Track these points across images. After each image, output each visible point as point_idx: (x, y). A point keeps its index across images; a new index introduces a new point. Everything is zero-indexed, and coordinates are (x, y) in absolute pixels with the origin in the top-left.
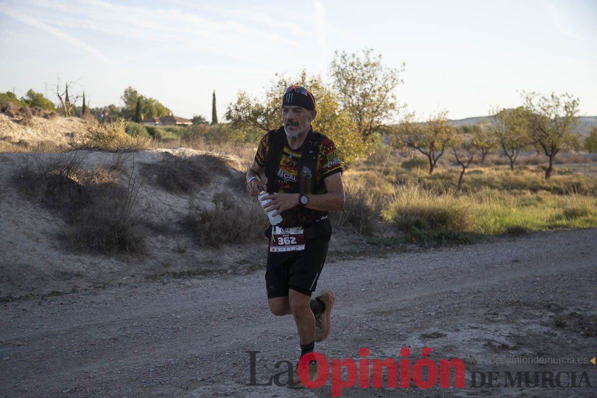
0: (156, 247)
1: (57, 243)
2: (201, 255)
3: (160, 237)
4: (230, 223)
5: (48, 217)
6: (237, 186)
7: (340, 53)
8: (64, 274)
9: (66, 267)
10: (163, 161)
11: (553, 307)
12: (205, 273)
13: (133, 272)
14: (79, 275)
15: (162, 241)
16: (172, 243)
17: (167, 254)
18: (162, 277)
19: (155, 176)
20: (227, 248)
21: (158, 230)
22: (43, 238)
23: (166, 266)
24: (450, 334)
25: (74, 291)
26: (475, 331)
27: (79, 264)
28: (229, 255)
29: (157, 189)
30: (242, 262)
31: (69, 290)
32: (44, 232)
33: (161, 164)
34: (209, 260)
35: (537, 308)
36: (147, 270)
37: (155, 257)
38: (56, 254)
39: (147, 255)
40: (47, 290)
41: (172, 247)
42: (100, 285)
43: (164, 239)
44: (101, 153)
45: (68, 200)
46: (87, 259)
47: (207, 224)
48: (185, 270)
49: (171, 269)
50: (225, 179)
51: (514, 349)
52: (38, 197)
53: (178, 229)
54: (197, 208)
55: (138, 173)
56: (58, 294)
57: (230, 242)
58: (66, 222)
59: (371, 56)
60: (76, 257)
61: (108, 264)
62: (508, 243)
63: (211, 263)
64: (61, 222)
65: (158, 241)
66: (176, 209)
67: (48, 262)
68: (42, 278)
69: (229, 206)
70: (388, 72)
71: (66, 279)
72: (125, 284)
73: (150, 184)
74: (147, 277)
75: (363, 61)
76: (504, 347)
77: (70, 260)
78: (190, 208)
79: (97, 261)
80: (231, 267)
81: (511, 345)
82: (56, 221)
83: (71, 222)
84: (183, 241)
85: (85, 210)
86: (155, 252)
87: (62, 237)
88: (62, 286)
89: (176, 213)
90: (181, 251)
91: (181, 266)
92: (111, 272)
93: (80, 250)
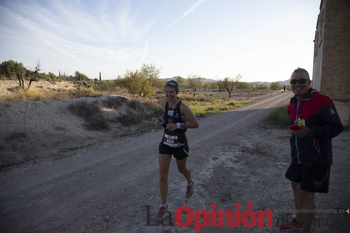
0: (112, 127)
1: (85, 128)
2: (126, 129)
3: (113, 123)
4: (132, 118)
5: (80, 119)
6: (129, 106)
7: (144, 64)
8: (89, 138)
9: (89, 135)
10: (108, 99)
11: (236, 144)
12: (128, 135)
13: (108, 136)
14: (94, 138)
15: (113, 125)
16: (116, 125)
17: (116, 129)
18: (118, 137)
19: (107, 104)
20: (131, 126)
21: (112, 121)
22: (80, 126)
23: (117, 133)
24: (219, 157)
25: (94, 144)
26: (224, 155)
27: (93, 134)
28: (132, 128)
29: (108, 108)
30: (137, 130)
31: (93, 144)
32: (80, 124)
33: (108, 100)
34: (128, 130)
35: (233, 145)
36: (112, 134)
37: (113, 130)
38: (85, 131)
39: (111, 130)
40: (86, 144)
41: (117, 126)
42: (101, 141)
43: (114, 124)
44: (90, 97)
45: (84, 114)
46: (95, 132)
47: (126, 119)
48: (122, 134)
49: (118, 134)
50: (126, 104)
51: (239, 161)
52: (76, 113)
53: (117, 120)
54: (122, 114)
55: (102, 103)
56: (89, 145)
57: (132, 124)
58: (86, 120)
59: (152, 65)
60: (91, 132)
61: (100, 134)
62: (203, 120)
63: (129, 131)
64: (84, 120)
65: (112, 125)
66: (114, 114)
67: (84, 134)
68: (84, 140)
69: (131, 113)
70: (157, 70)
71: (90, 140)
72: (108, 140)
73: (106, 107)
74: (113, 137)
75: (150, 66)
76: (237, 161)
77: (89, 133)
78: (120, 114)
79: (97, 133)
80: (135, 132)
81: (237, 160)
82: (82, 120)
83: (87, 120)
84: (119, 125)
85: (91, 117)
86: (112, 128)
87: (86, 126)
88: (90, 142)
89: (115, 115)
90: (120, 128)
91: (121, 133)
92: (102, 136)
93: (92, 130)
